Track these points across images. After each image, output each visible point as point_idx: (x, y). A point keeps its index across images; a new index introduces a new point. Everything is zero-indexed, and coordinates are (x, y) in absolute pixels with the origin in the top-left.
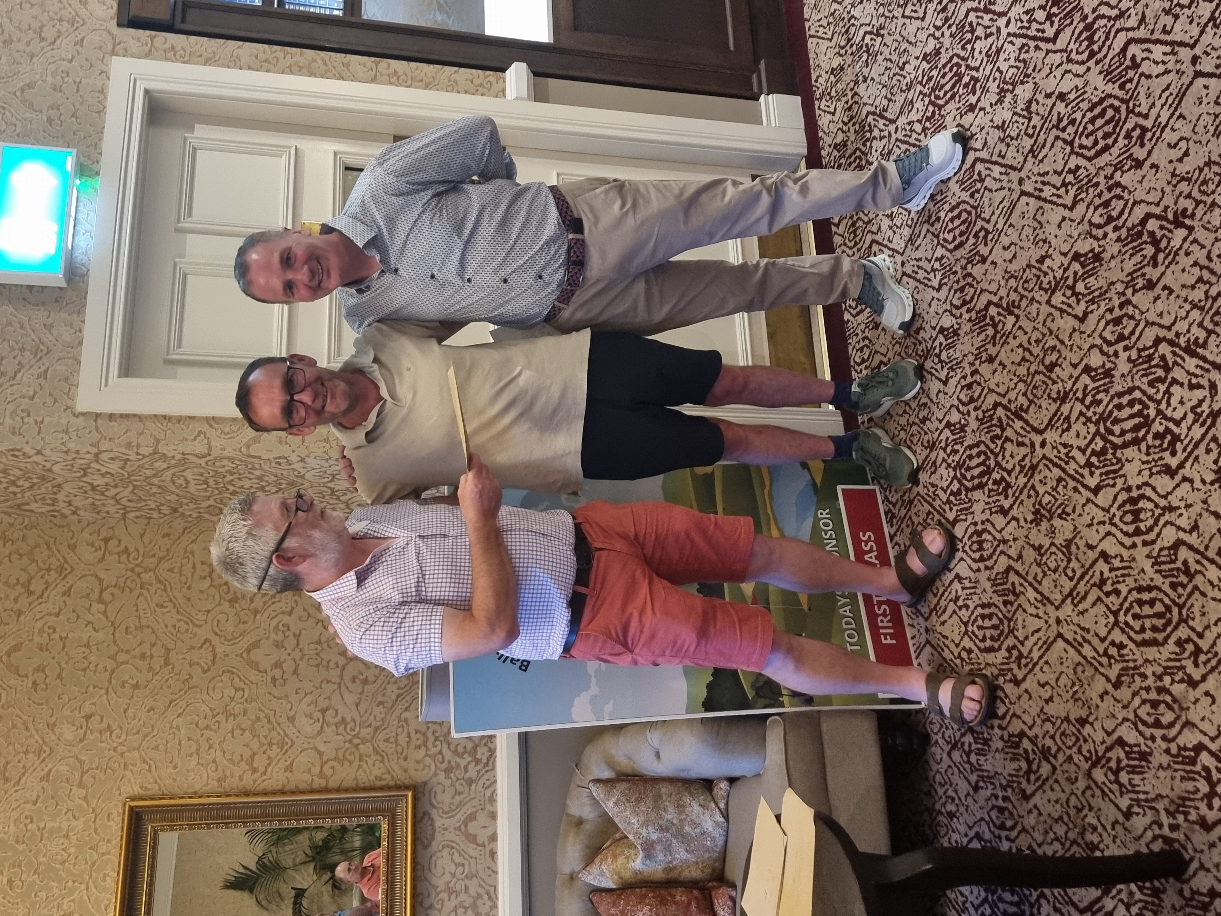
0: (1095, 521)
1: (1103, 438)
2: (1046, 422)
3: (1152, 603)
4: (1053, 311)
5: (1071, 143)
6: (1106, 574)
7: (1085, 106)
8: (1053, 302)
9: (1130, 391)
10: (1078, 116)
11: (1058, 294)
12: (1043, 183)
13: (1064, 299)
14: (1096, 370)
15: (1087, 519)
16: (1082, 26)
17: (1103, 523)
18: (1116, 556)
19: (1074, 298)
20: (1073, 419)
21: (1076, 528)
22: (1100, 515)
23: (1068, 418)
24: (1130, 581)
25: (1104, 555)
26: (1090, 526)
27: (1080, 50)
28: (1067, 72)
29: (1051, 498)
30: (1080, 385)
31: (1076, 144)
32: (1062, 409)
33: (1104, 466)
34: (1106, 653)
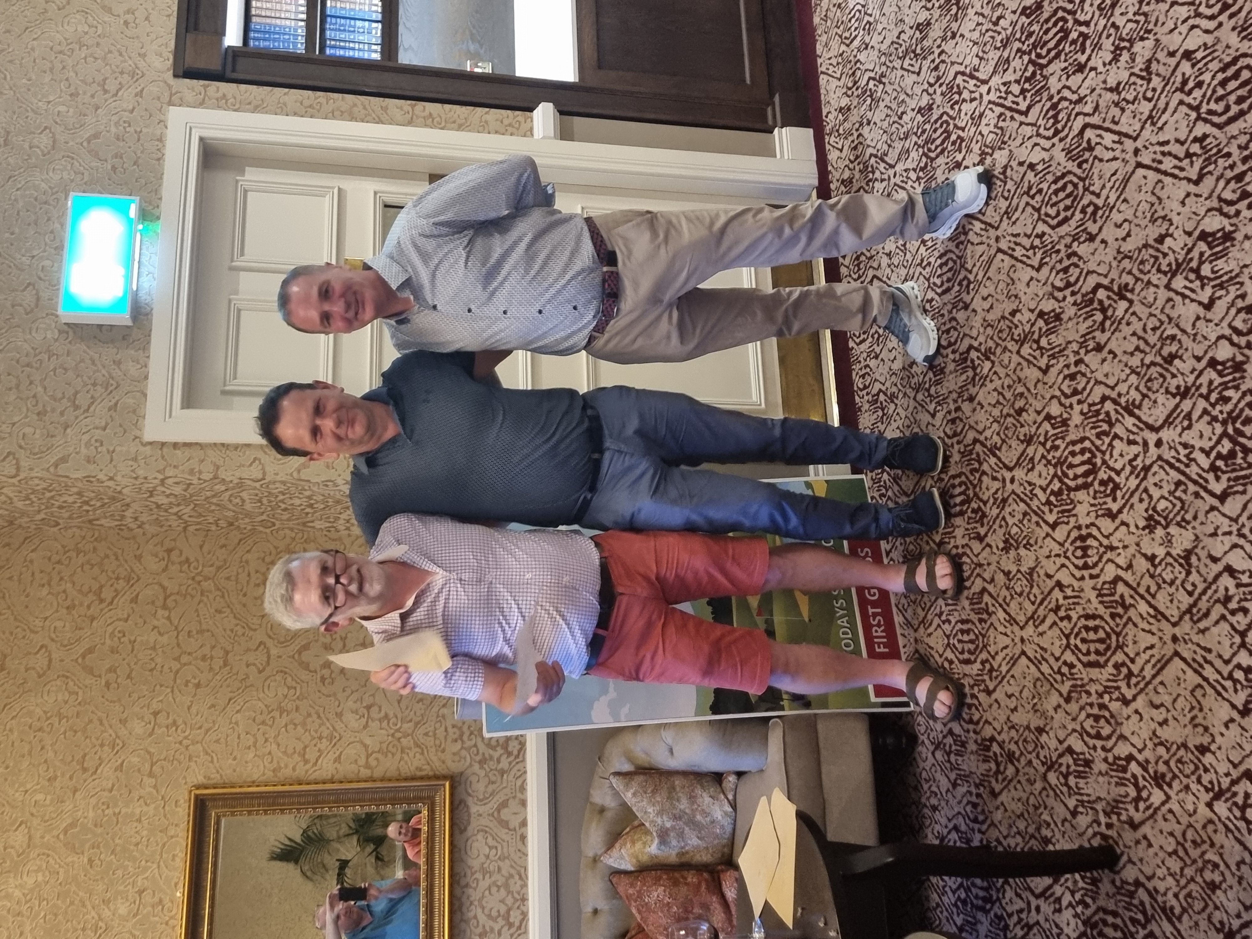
0: (1053, 554)
1: (1061, 481)
2: (1015, 461)
3: (1096, 629)
4: (1021, 360)
5: (1038, 210)
6: (1061, 601)
7: (1050, 178)
8: (1022, 353)
9: (1082, 440)
10: (1044, 186)
11: (1026, 346)
12: (1016, 244)
13: (1031, 351)
14: (1055, 418)
15: (1045, 551)
16: (1049, 104)
17: (1058, 555)
18: (1068, 586)
19: (1038, 352)
20: (1036, 460)
21: (1037, 558)
22: (1057, 549)
23: (1032, 459)
24: (1079, 609)
25: (1059, 584)
26: (1048, 557)
27: (1048, 126)
28: (1036, 144)
29: (1018, 530)
30: (1041, 431)
31: (1043, 212)
32: (1028, 451)
33: (1061, 505)
34: (1059, 672)
